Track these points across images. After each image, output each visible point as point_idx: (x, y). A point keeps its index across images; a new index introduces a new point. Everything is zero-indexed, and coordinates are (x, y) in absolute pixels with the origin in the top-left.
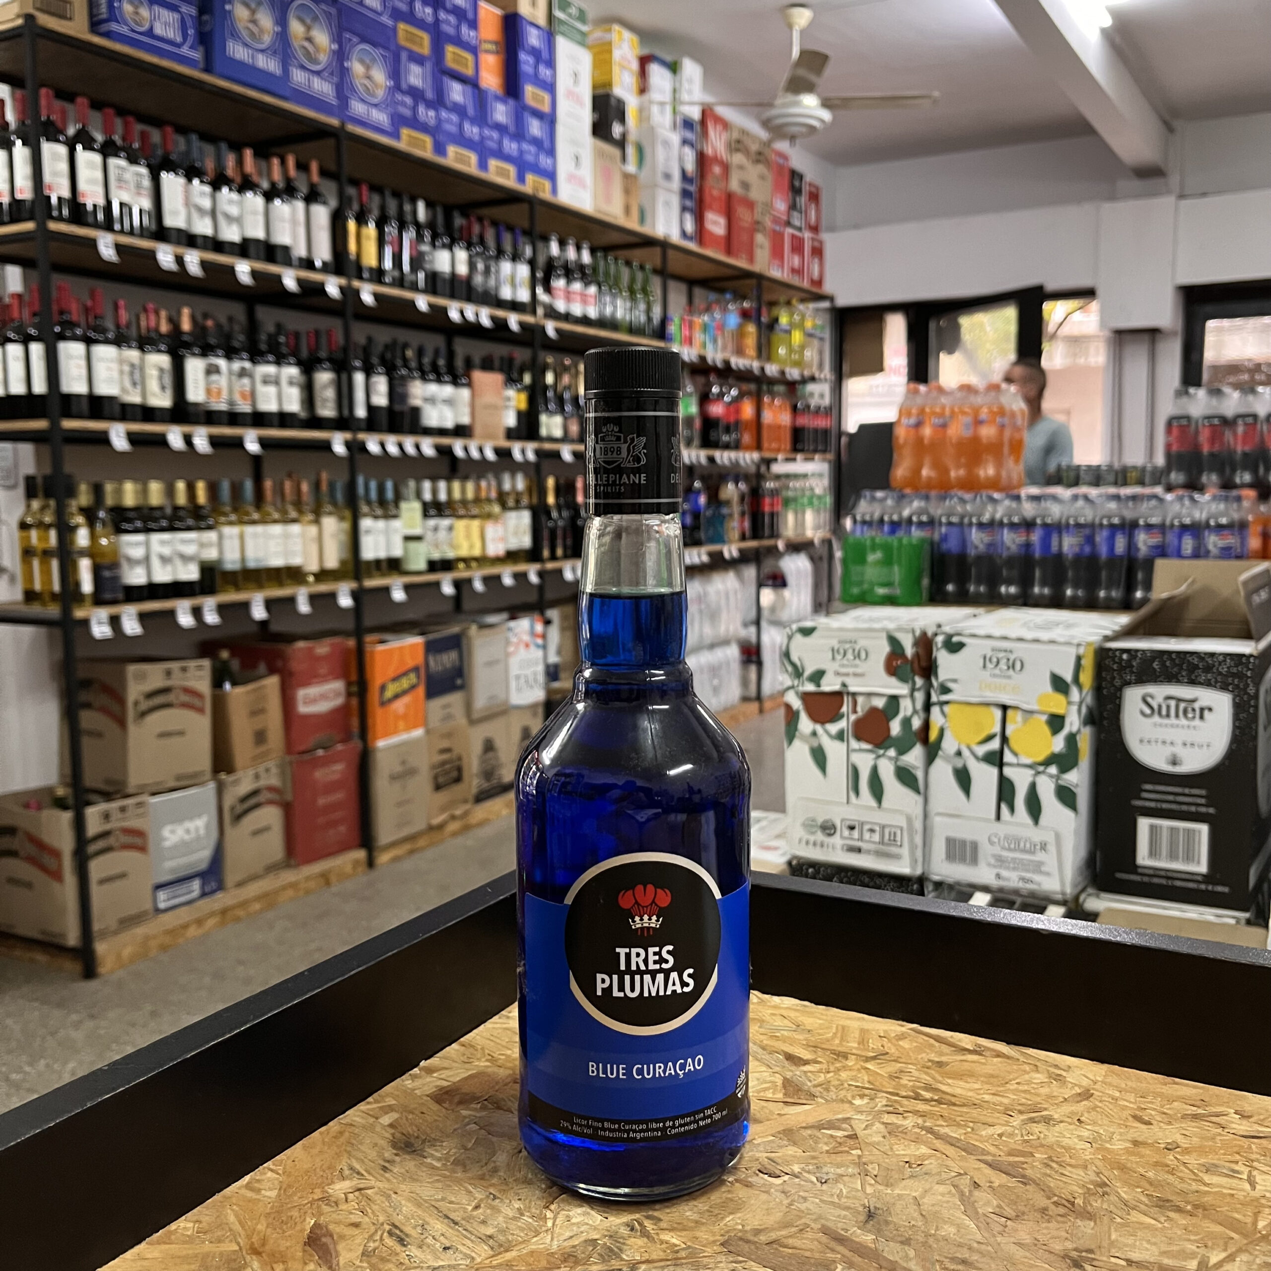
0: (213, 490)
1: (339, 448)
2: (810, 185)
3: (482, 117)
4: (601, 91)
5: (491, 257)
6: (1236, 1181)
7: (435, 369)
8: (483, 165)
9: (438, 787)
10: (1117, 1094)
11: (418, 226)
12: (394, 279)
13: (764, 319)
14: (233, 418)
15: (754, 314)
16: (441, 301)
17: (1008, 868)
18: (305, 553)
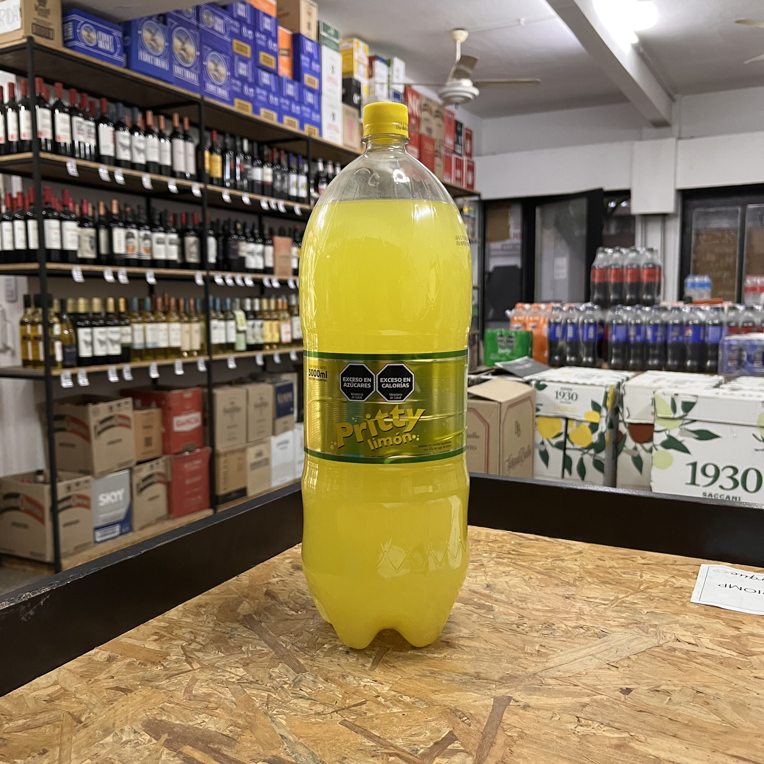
0: (128, 304)
1: (199, 281)
2: (467, 129)
3: (280, 92)
4: (346, 77)
5: (285, 172)
7: (253, 235)
8: (280, 119)
11: (244, 154)
14: (140, 263)
18: (182, 340)
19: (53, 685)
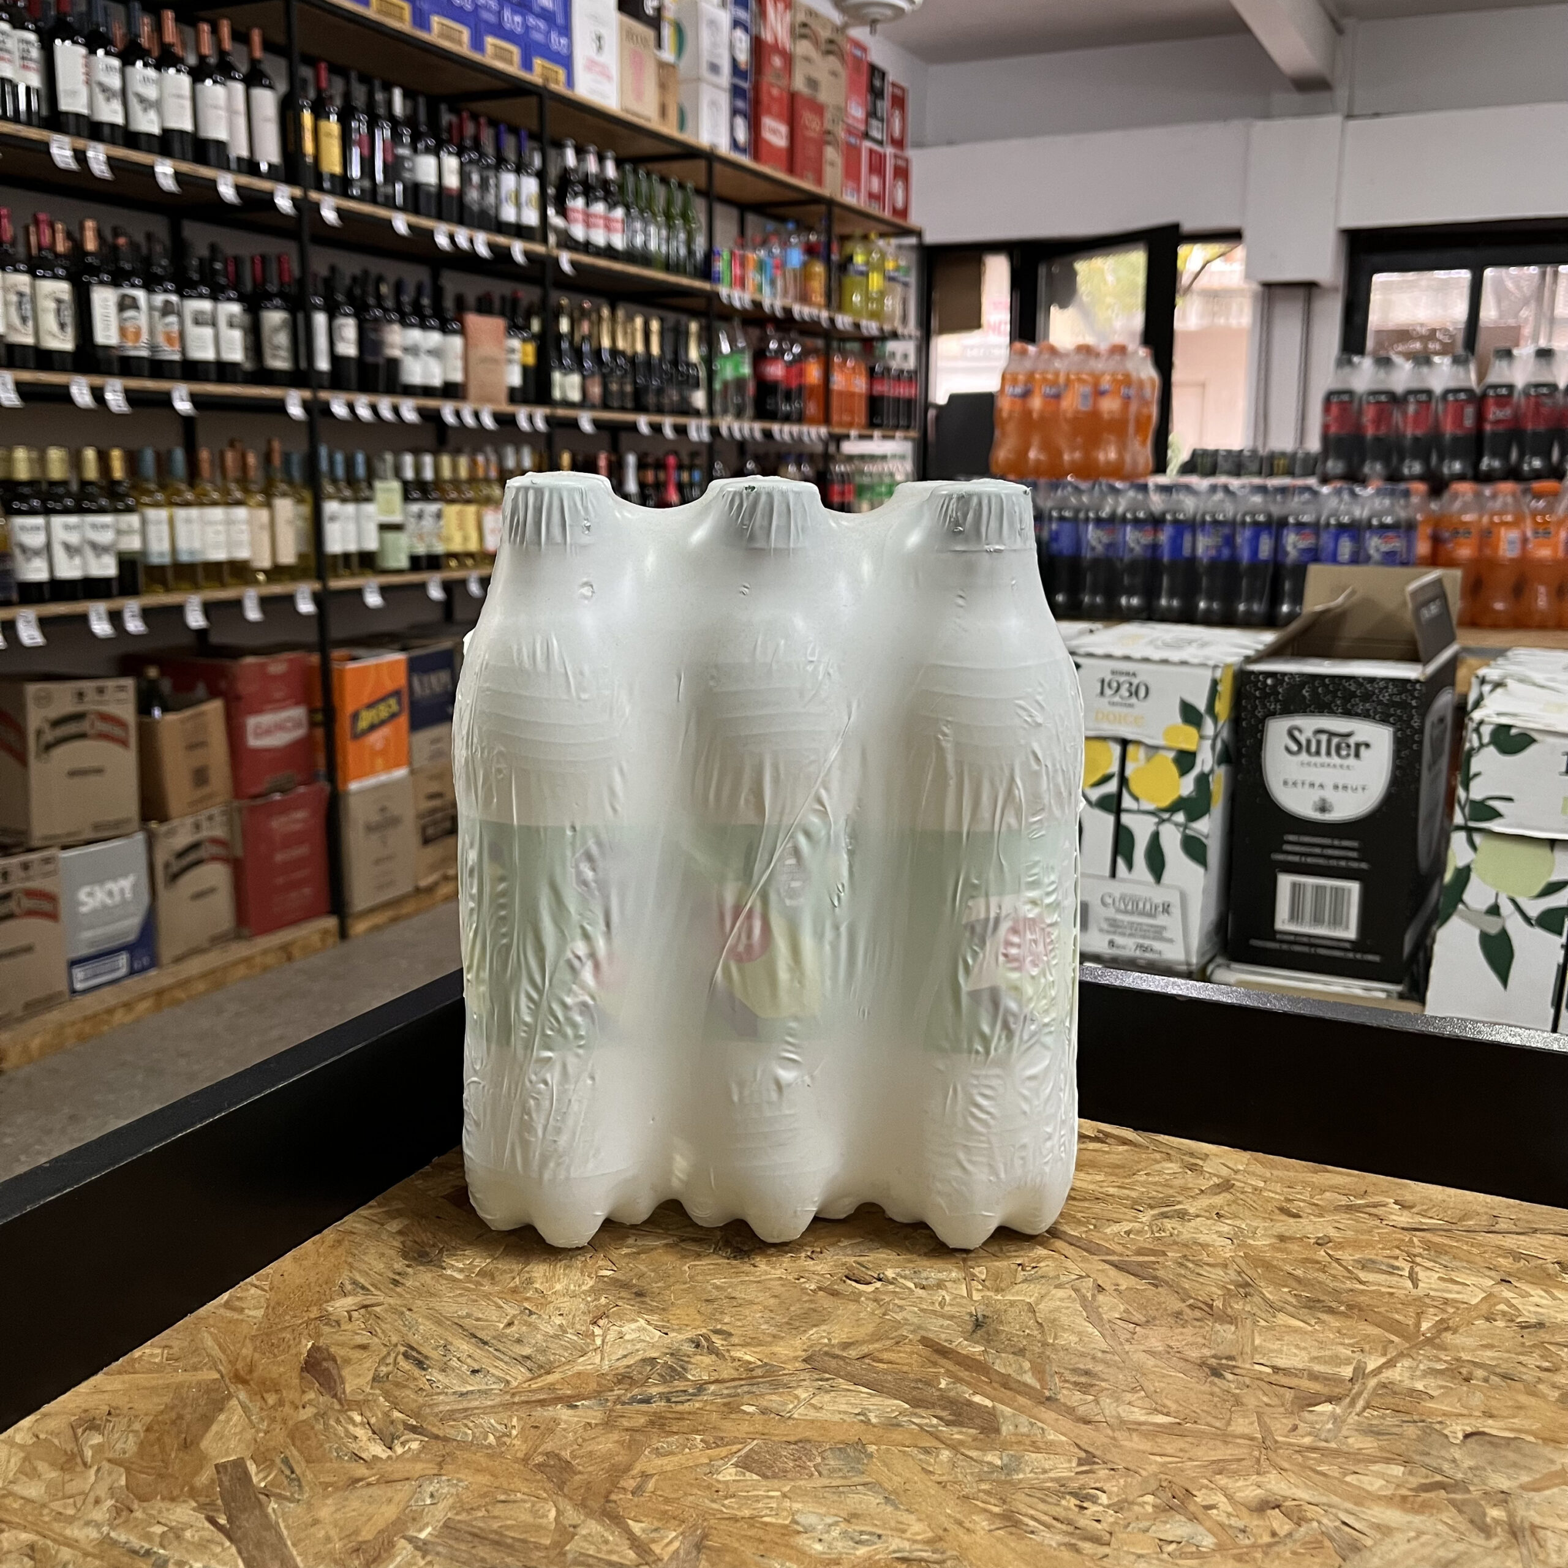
0: (132, 461)
1: (295, 410)
2: (894, 85)
5: (488, 167)
6: (1396, 1278)
7: (417, 309)
8: (477, 44)
9: (426, 841)
10: (1262, 1184)
11: (395, 123)
12: (362, 190)
13: (835, 257)
14: (155, 368)
15: (822, 249)
16: (424, 222)
17: (1123, 934)
18: (253, 544)
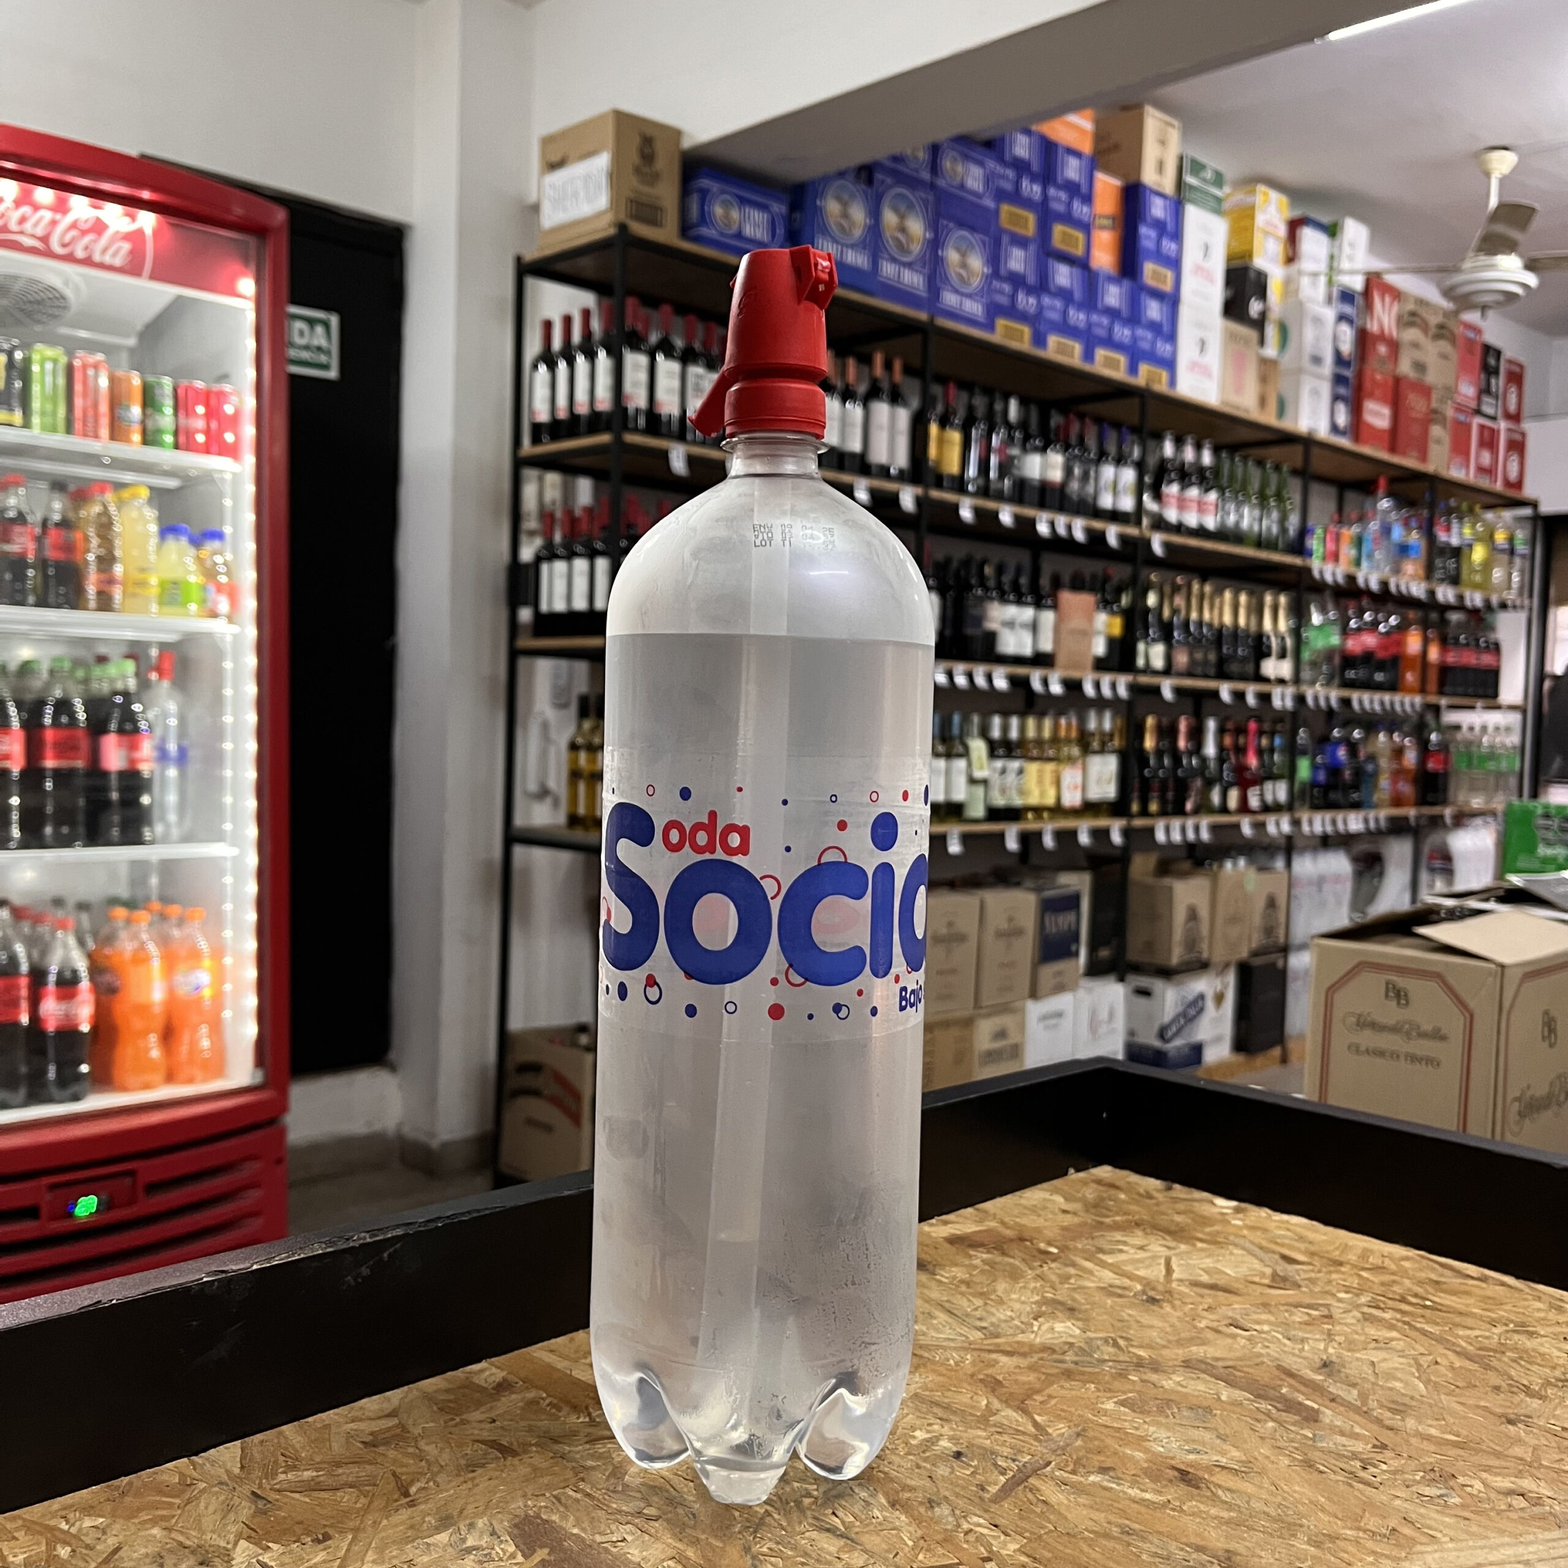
2: (1510, 362)
3: (1090, 299)
4: (1237, 263)
5: (1091, 461)
7: (1016, 588)
8: (1089, 356)
11: (1009, 427)
12: (978, 488)
16: (1029, 512)
19: (389, 1416)
